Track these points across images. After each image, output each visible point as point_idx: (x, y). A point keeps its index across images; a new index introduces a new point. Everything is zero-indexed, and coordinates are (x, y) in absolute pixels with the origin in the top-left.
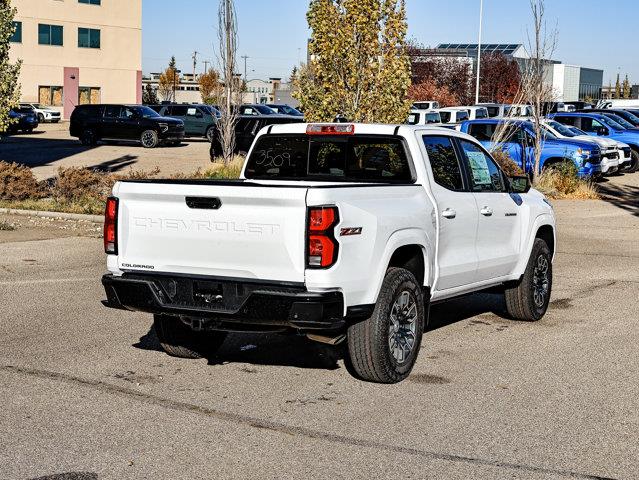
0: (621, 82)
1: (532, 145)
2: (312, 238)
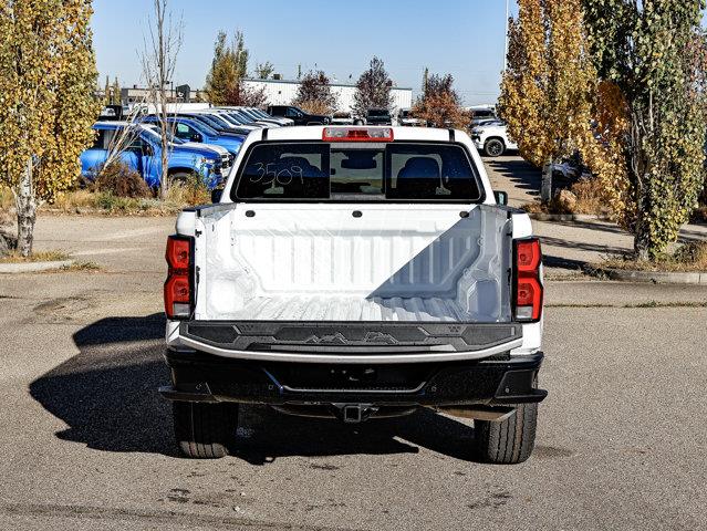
0: (111, 84)
1: (150, 153)
2: (521, 281)
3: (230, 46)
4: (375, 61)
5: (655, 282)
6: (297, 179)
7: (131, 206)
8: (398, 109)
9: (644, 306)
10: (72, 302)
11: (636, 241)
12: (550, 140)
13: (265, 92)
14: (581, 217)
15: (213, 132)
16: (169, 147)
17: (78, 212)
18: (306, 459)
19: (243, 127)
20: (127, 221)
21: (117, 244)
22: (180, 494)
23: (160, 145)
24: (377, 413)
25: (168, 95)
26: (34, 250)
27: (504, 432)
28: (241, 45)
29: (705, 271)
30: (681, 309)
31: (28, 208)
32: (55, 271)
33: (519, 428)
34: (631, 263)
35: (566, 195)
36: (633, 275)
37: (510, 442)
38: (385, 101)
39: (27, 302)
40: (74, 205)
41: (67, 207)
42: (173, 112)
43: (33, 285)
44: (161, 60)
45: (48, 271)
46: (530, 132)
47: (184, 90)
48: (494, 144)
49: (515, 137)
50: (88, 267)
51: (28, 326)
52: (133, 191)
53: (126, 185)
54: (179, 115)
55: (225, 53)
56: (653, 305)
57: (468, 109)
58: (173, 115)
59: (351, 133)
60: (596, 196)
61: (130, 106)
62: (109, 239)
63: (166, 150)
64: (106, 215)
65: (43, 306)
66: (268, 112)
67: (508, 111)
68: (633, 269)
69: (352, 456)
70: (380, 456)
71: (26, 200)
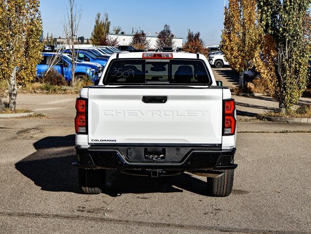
1: (67, 66)
2: (226, 118)
3: (102, 19)
4: (166, 26)
5: (288, 122)
6: (131, 75)
7: (58, 89)
8: (177, 47)
9: (283, 132)
10: (33, 130)
11: (280, 105)
12: (243, 60)
13: (118, 40)
14: (256, 94)
15: (94, 57)
16: (75, 64)
17: (35, 92)
18: (135, 194)
19: (108, 55)
20: (57, 96)
21: (53, 106)
22: (81, 208)
23: (71, 63)
24: (165, 174)
25: (75, 41)
26: (16, 108)
27: (219, 183)
28: (107, 19)
29: (310, 117)
30: (299, 133)
31: (14, 90)
32: (26, 117)
33: (226, 181)
34: (277, 114)
35: (250, 85)
36: (278, 119)
37: (222, 187)
38: (170, 43)
39: (14, 130)
40: (33, 89)
41: (30, 90)
42: (77, 48)
43: (16, 123)
44: (72, 25)
45: (22, 117)
46: (234, 57)
47: (82, 39)
48: (219, 63)
49: (228, 59)
50: (40, 115)
51: (15, 140)
52: (59, 83)
53: (56, 80)
54: (80, 50)
55: (100, 23)
56: (287, 132)
57: (207, 47)
58: (77, 50)
59: (155, 55)
60: (263, 85)
61: (58, 46)
62: (49, 104)
63: (74, 65)
64: (47, 93)
65: (20, 132)
66: (119, 48)
67: (225, 48)
68: (278, 116)
69: (155, 194)
70: (166, 193)
71: (13, 86)
